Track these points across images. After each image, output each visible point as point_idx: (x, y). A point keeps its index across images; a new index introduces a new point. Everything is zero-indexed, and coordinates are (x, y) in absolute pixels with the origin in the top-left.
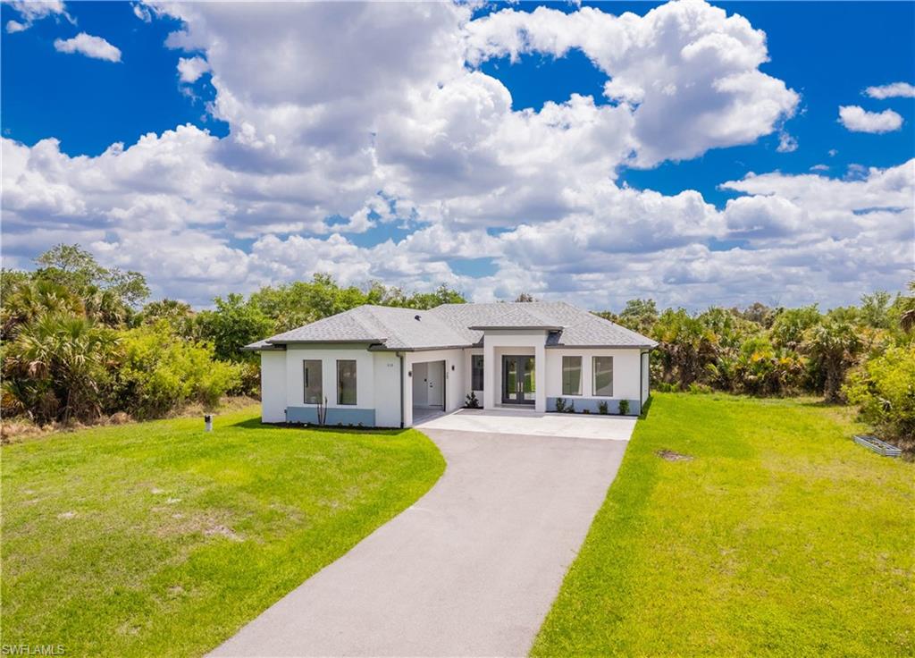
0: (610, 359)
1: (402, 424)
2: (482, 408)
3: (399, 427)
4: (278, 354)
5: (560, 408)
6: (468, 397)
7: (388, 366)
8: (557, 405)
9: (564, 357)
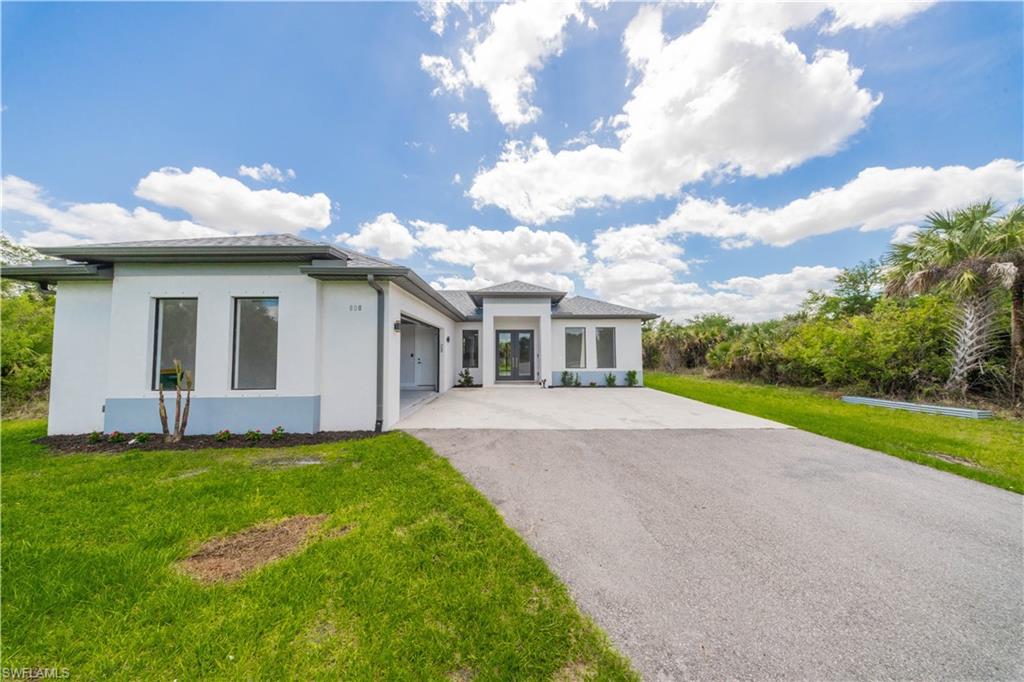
0: (612, 330)
1: (379, 423)
2: (481, 386)
3: (373, 428)
5: (567, 382)
6: (461, 375)
7: (351, 309)
8: (563, 380)
9: (566, 328)
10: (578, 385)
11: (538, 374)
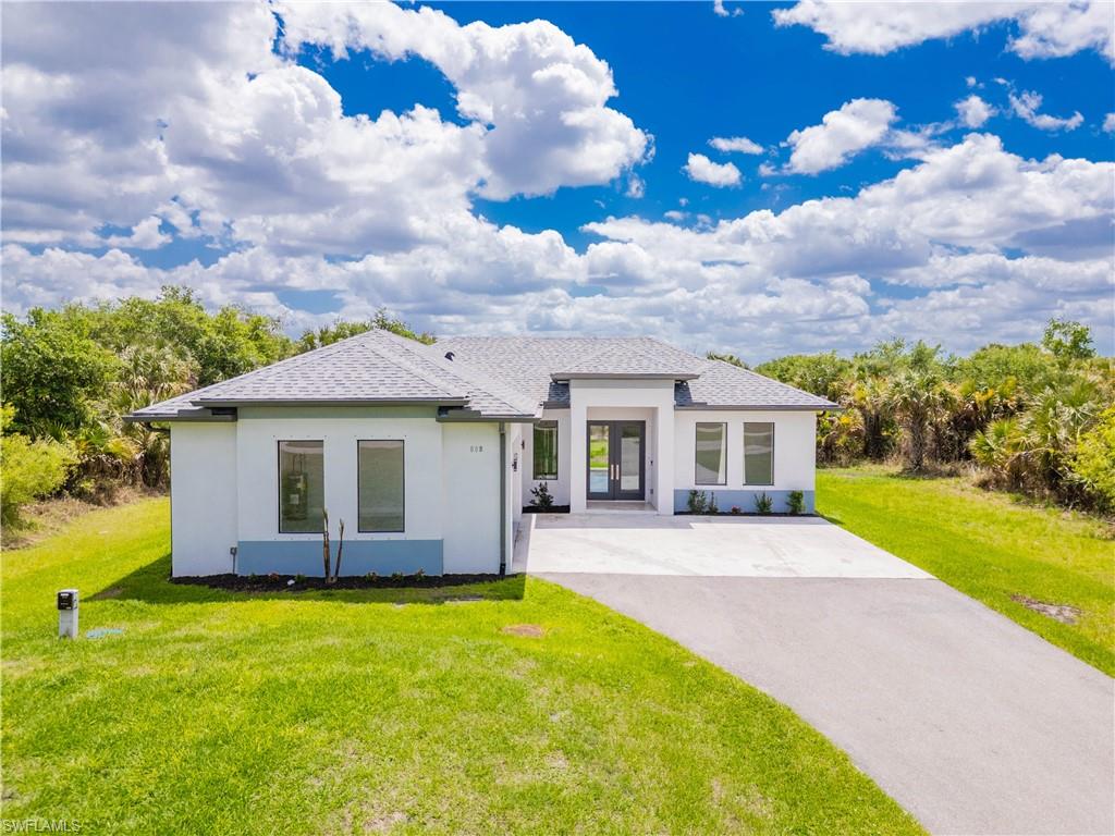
0: (770, 426)
1: (503, 566)
2: (566, 509)
3: (497, 573)
4: (218, 430)
5: (694, 506)
6: (536, 493)
7: (472, 450)
8: (691, 502)
9: (698, 425)
10: (713, 512)
11: (652, 491)
